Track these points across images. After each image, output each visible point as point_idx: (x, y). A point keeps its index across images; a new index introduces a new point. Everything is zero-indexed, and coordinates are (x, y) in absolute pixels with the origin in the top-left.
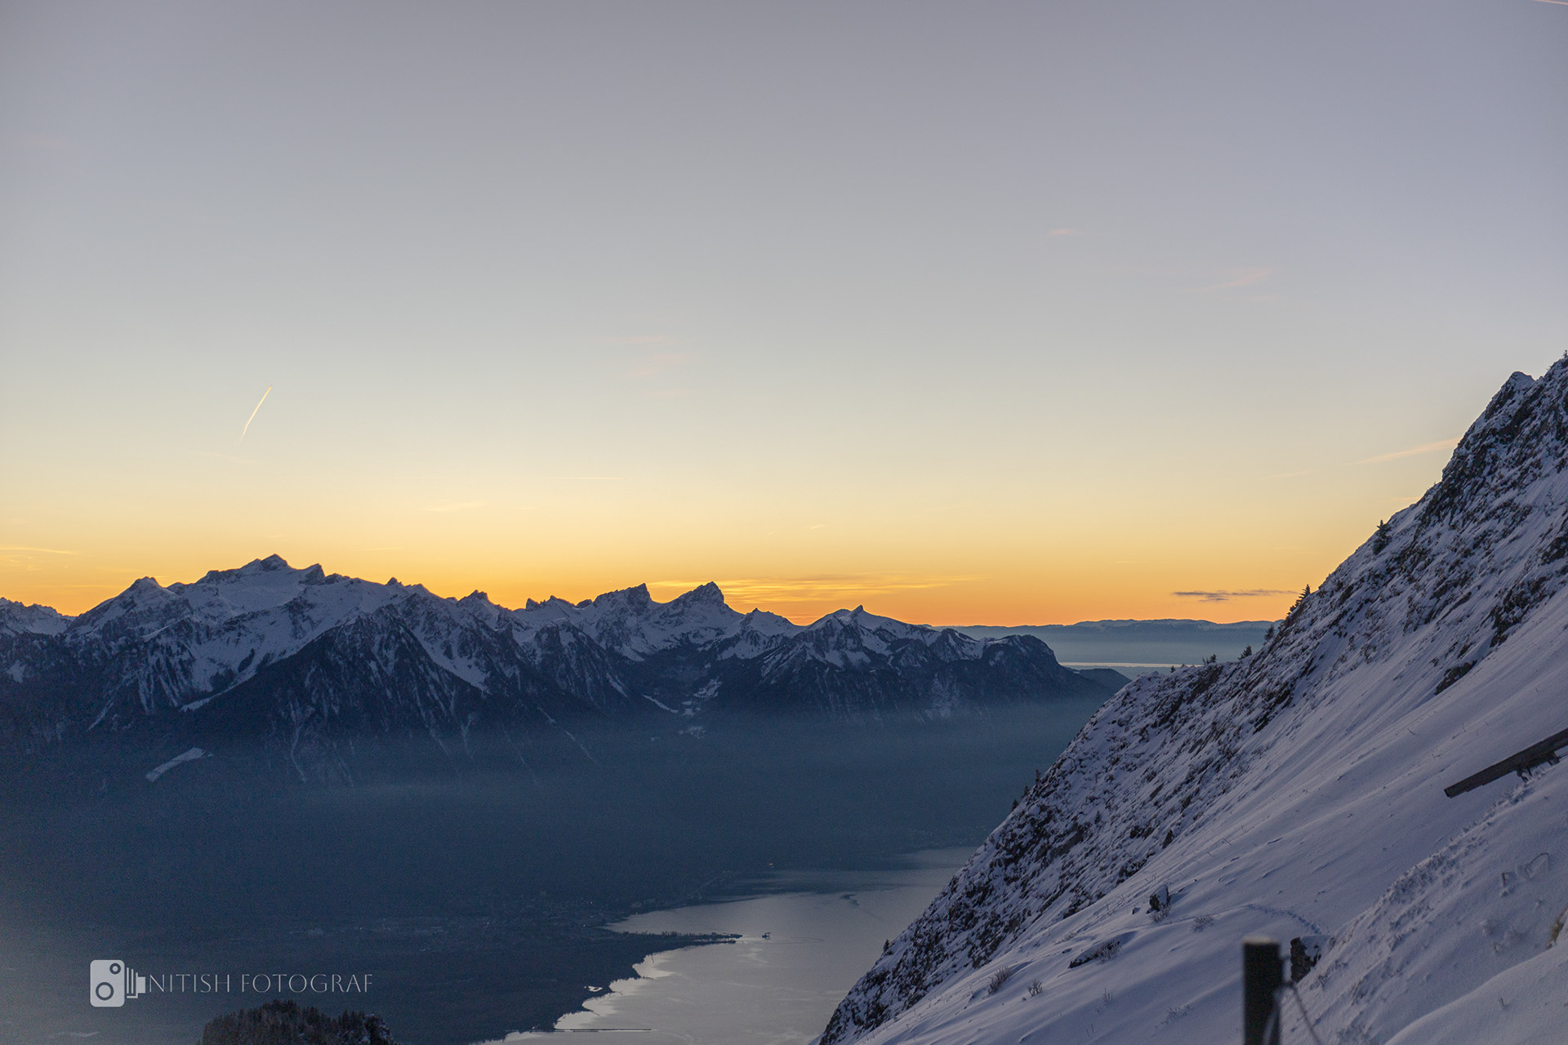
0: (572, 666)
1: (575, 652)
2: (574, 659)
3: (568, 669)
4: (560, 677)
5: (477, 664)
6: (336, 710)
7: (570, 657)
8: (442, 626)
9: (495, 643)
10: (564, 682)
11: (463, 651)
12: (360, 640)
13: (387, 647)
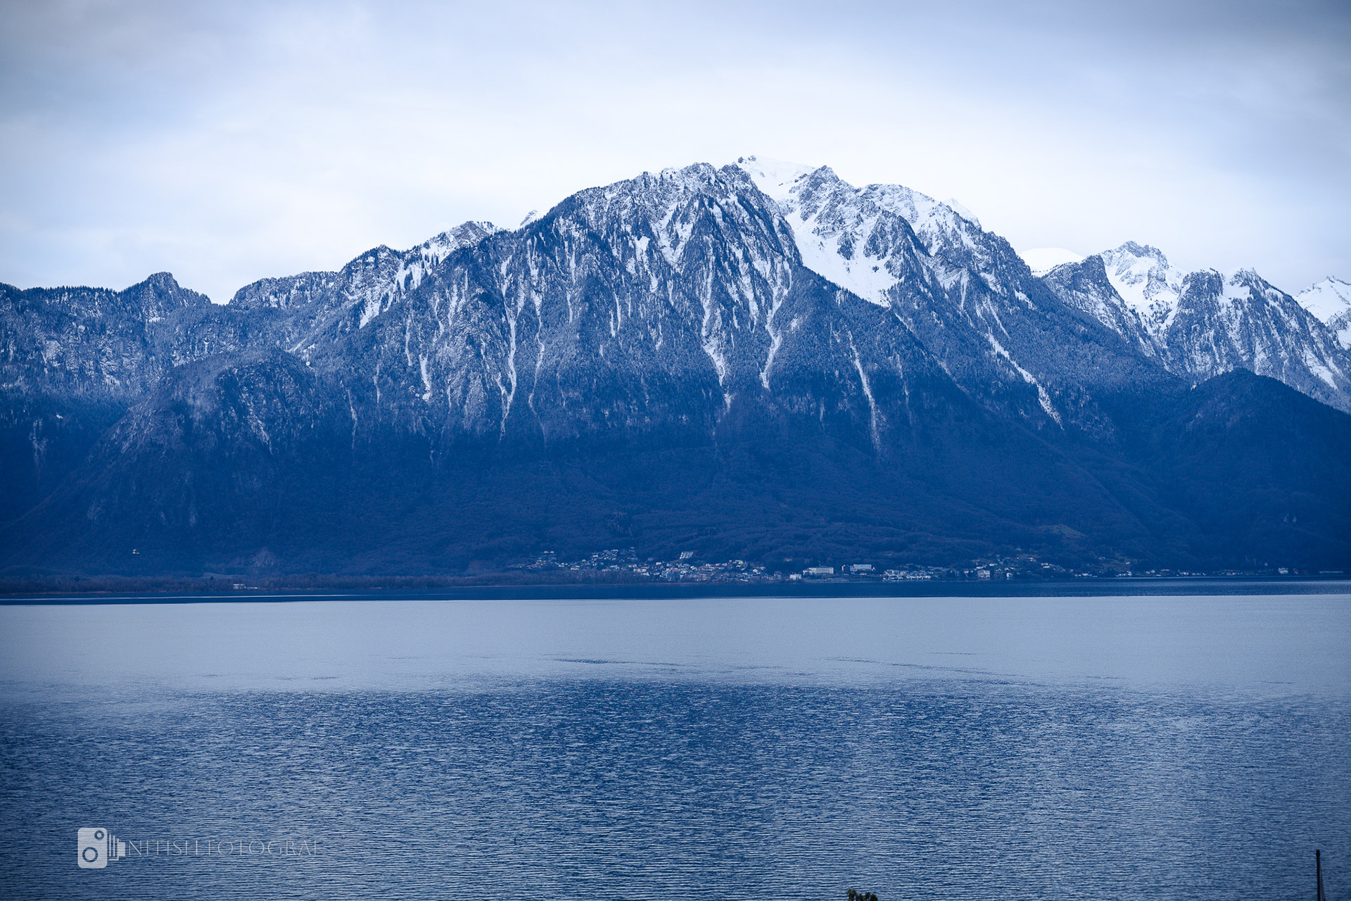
0: (1230, 334)
1: (1240, 313)
2: (1236, 324)
3: (1221, 338)
4: (1202, 350)
5: (889, 265)
6: (537, 301)
7: (1230, 320)
8: (849, 212)
9: (981, 253)
10: (1208, 358)
11: (874, 247)
12: (630, 205)
13: (685, 219)
